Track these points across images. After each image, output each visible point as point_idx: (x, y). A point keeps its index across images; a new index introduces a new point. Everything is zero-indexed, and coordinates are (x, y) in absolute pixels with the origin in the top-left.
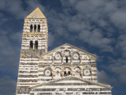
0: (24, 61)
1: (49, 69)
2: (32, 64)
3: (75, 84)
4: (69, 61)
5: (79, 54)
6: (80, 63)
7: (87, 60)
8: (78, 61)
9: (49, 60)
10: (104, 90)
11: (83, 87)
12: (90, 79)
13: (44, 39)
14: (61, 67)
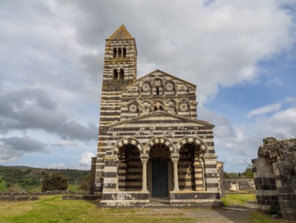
0: (107, 94)
1: (134, 104)
2: (117, 98)
3: (165, 122)
4: (160, 93)
5: (173, 84)
6: (174, 95)
7: (184, 91)
8: (173, 93)
9: (135, 92)
10: (203, 128)
11: (176, 125)
12: (187, 116)
13: (131, 66)
14: (150, 101)
